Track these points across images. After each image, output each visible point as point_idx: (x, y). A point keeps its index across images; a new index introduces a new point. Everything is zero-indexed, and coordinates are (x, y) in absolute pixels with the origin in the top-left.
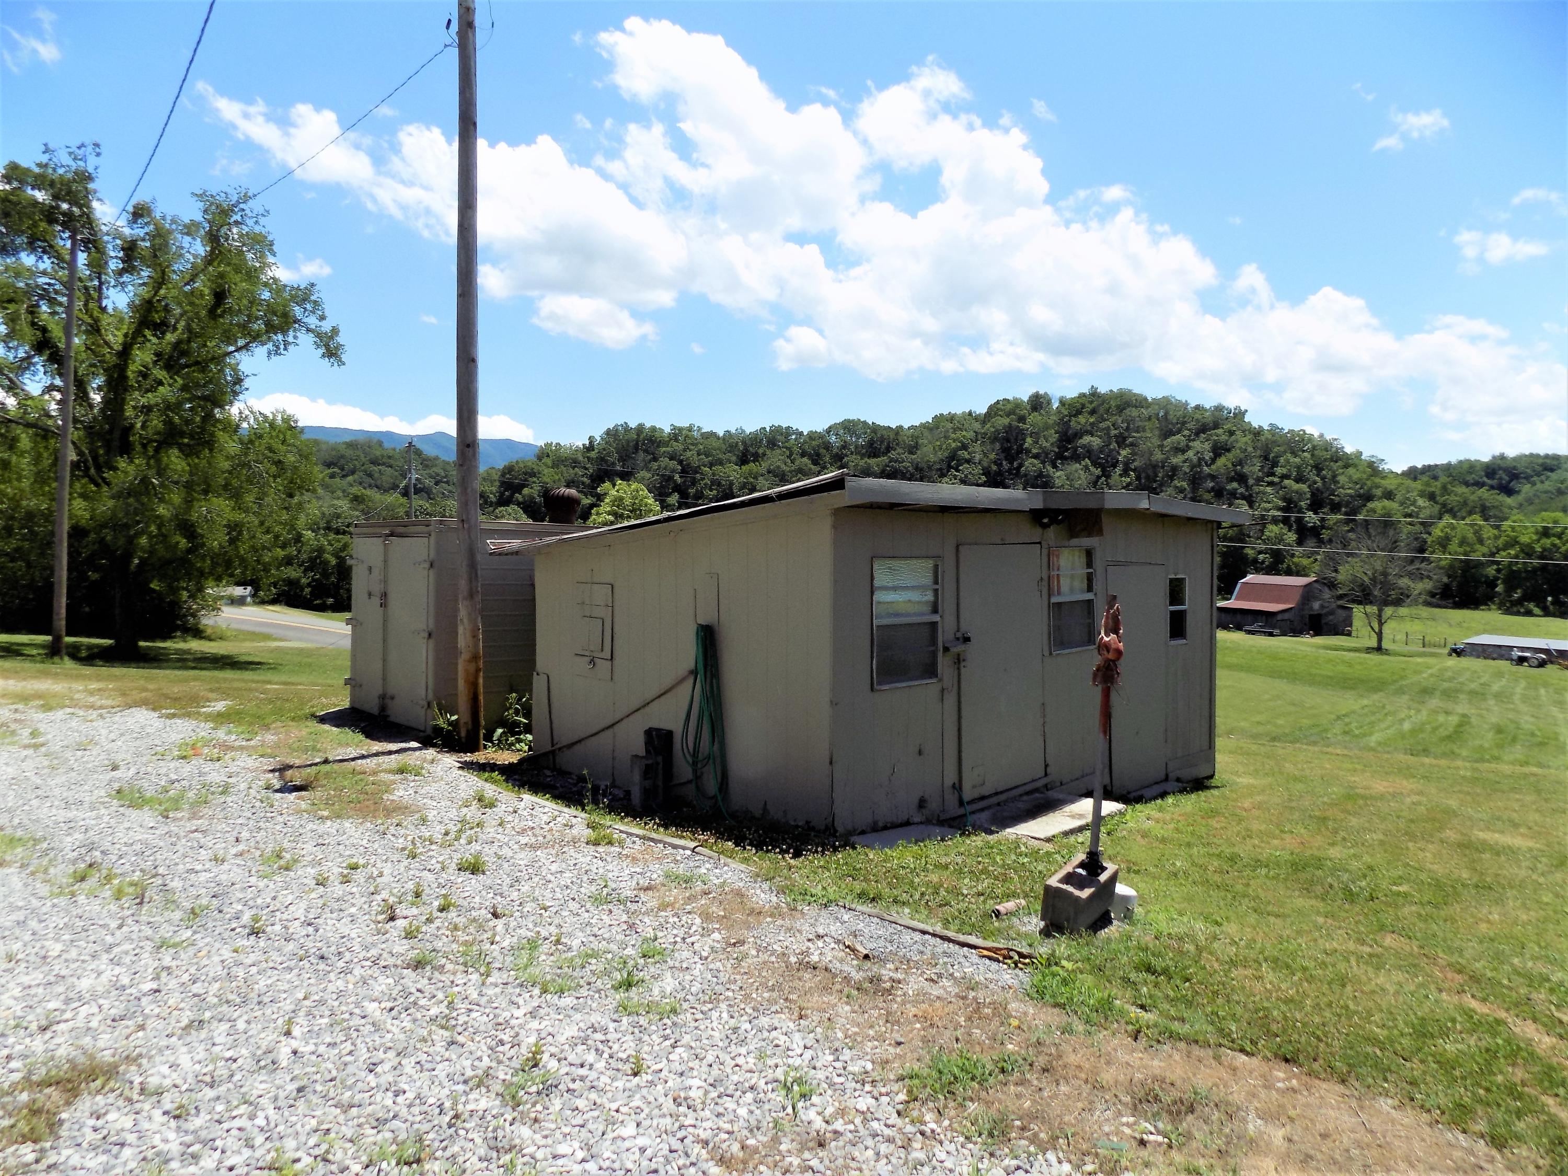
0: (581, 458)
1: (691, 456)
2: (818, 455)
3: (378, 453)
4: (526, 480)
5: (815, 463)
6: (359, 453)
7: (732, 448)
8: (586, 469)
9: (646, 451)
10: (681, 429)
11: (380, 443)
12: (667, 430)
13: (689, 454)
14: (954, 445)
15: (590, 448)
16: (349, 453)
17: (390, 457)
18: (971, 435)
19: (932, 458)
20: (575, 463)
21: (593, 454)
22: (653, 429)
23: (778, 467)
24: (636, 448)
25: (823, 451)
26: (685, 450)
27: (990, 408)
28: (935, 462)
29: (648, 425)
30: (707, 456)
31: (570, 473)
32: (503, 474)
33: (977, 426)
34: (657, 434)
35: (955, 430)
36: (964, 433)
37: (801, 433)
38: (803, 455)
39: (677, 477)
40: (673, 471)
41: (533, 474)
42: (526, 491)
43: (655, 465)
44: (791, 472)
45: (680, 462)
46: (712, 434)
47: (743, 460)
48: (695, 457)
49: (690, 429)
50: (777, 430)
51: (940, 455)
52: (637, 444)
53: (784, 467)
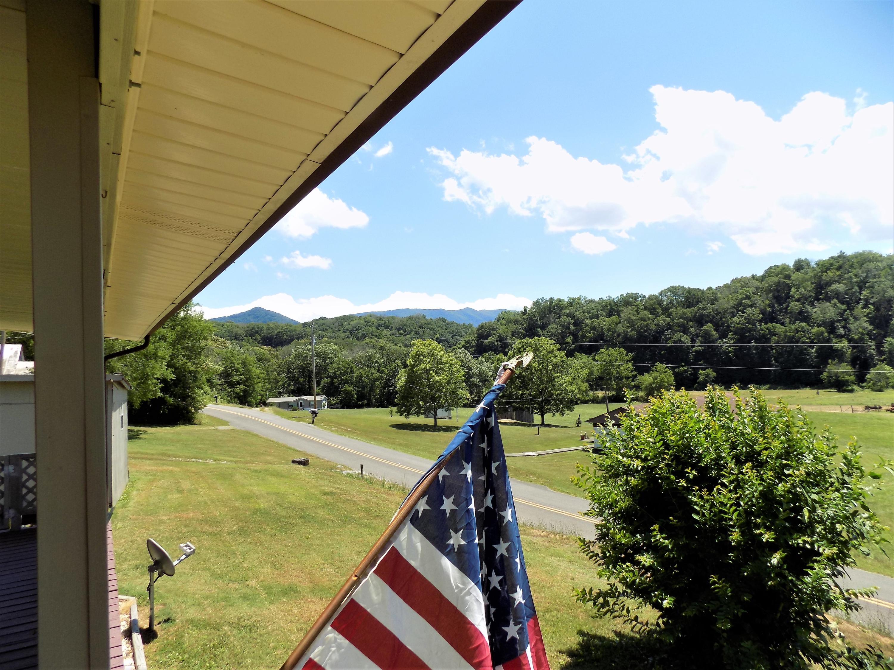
0: (520, 319)
1: (579, 314)
2: (654, 309)
3: (423, 322)
4: (490, 332)
5: (652, 313)
6: (413, 322)
7: (604, 308)
8: (523, 325)
9: (555, 313)
10: (574, 299)
11: (424, 317)
12: (567, 300)
13: (578, 312)
14: (740, 297)
15: (525, 313)
16: (409, 323)
17: (429, 324)
18: (753, 289)
19: (726, 306)
20: (516, 322)
21: (525, 317)
22: (559, 300)
23: (629, 318)
24: (550, 311)
25: (657, 306)
26: (576, 311)
27: (766, 271)
28: (728, 308)
29: (556, 298)
30: (589, 313)
31: (513, 327)
32: (479, 330)
33: (757, 283)
34: (561, 303)
35: (742, 287)
36: (748, 289)
37: (644, 297)
38: (645, 309)
39: (572, 326)
40: (569, 324)
41: (494, 330)
42: (490, 339)
43: (558, 321)
44: (636, 320)
45: (573, 318)
46: (592, 301)
47: (610, 315)
48: (582, 314)
49: (579, 299)
50: (630, 296)
51: (731, 304)
52: (550, 308)
53: (633, 317)
